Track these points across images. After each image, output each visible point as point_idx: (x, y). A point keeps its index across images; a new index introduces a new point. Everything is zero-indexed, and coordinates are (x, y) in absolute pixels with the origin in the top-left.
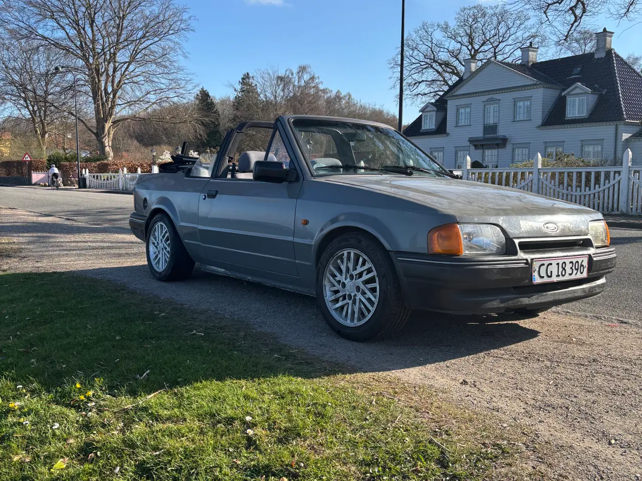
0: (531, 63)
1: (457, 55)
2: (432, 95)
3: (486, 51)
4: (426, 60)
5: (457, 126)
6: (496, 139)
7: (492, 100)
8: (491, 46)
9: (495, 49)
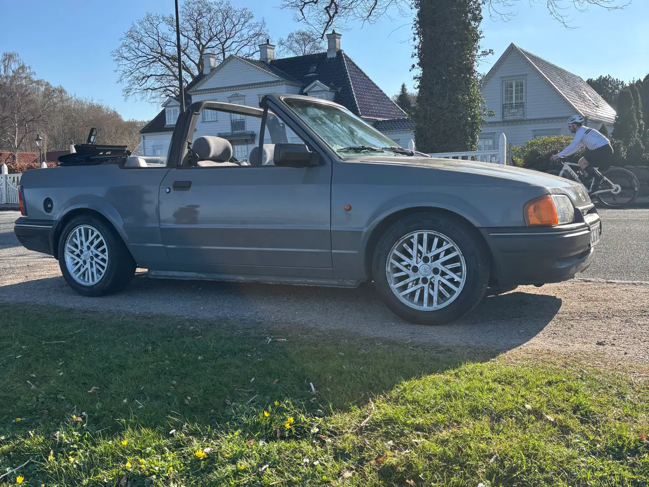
0: (270, 60)
1: (185, 50)
2: (162, 90)
3: (213, 47)
4: (153, 54)
5: (203, 122)
6: (244, 134)
7: (237, 95)
8: (218, 42)
9: (223, 45)
